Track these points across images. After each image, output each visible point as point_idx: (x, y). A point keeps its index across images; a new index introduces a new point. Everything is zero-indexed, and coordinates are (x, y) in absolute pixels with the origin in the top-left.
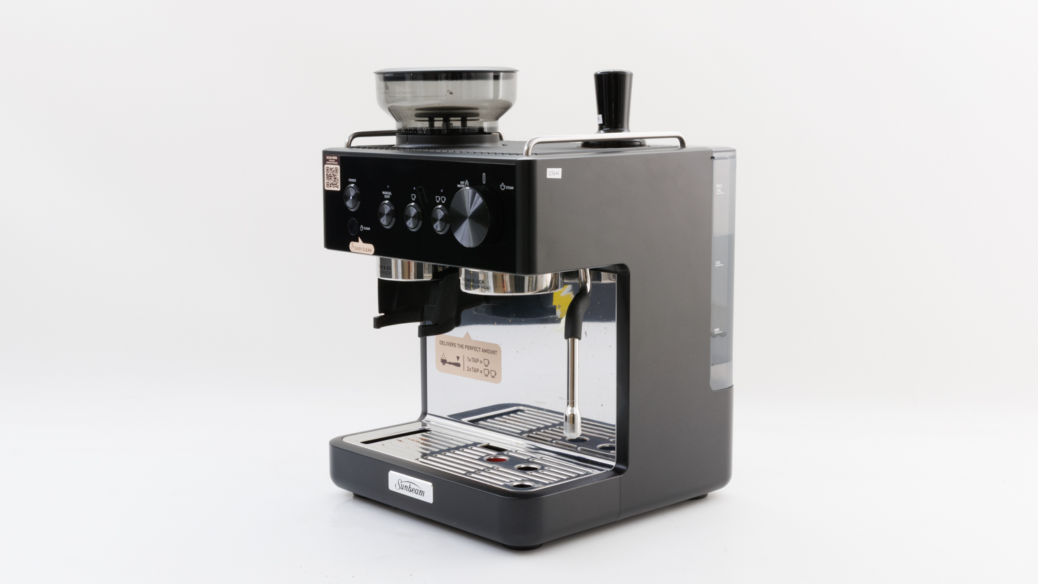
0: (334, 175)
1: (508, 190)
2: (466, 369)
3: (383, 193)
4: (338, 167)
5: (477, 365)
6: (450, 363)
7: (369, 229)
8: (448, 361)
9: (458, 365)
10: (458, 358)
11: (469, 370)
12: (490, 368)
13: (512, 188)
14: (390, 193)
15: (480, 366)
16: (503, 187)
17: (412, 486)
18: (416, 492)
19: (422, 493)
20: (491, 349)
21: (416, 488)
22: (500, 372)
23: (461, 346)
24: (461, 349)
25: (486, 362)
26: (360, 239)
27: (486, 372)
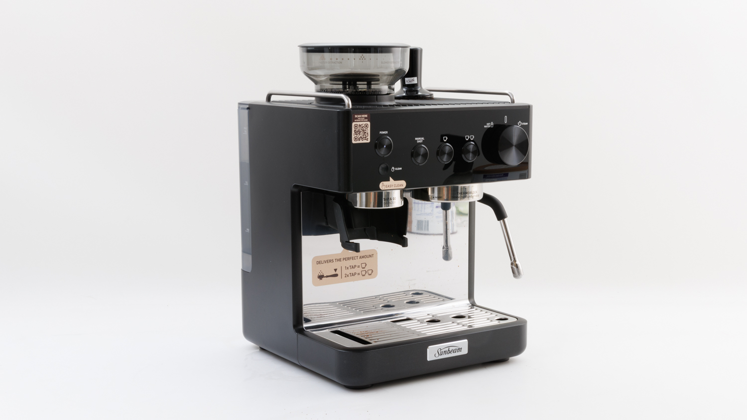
0: (363, 130)
1: (524, 125)
2: (344, 276)
3: (416, 139)
4: (369, 123)
5: (353, 271)
6: (327, 276)
7: (401, 169)
8: (325, 276)
9: (336, 275)
10: (336, 270)
11: (347, 276)
12: (366, 269)
13: (527, 124)
14: (423, 139)
15: (357, 270)
16: (520, 124)
17: (451, 349)
18: (454, 351)
19: (460, 349)
20: (368, 254)
21: (454, 348)
22: (377, 269)
23: (340, 260)
24: (339, 262)
25: (364, 265)
26: (391, 178)
27: (364, 273)
